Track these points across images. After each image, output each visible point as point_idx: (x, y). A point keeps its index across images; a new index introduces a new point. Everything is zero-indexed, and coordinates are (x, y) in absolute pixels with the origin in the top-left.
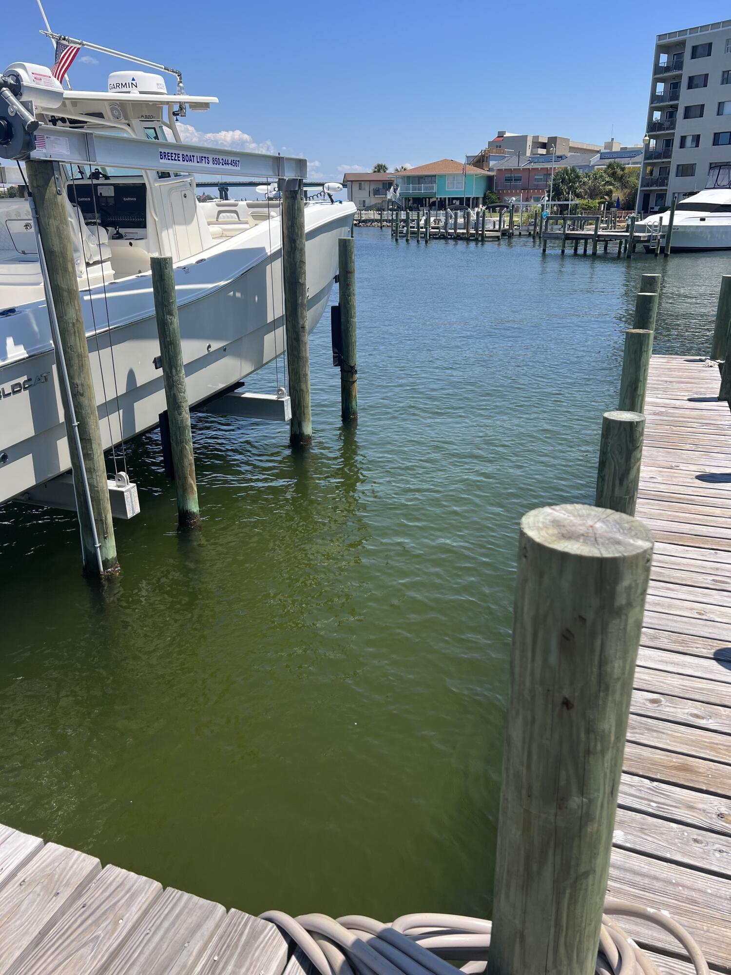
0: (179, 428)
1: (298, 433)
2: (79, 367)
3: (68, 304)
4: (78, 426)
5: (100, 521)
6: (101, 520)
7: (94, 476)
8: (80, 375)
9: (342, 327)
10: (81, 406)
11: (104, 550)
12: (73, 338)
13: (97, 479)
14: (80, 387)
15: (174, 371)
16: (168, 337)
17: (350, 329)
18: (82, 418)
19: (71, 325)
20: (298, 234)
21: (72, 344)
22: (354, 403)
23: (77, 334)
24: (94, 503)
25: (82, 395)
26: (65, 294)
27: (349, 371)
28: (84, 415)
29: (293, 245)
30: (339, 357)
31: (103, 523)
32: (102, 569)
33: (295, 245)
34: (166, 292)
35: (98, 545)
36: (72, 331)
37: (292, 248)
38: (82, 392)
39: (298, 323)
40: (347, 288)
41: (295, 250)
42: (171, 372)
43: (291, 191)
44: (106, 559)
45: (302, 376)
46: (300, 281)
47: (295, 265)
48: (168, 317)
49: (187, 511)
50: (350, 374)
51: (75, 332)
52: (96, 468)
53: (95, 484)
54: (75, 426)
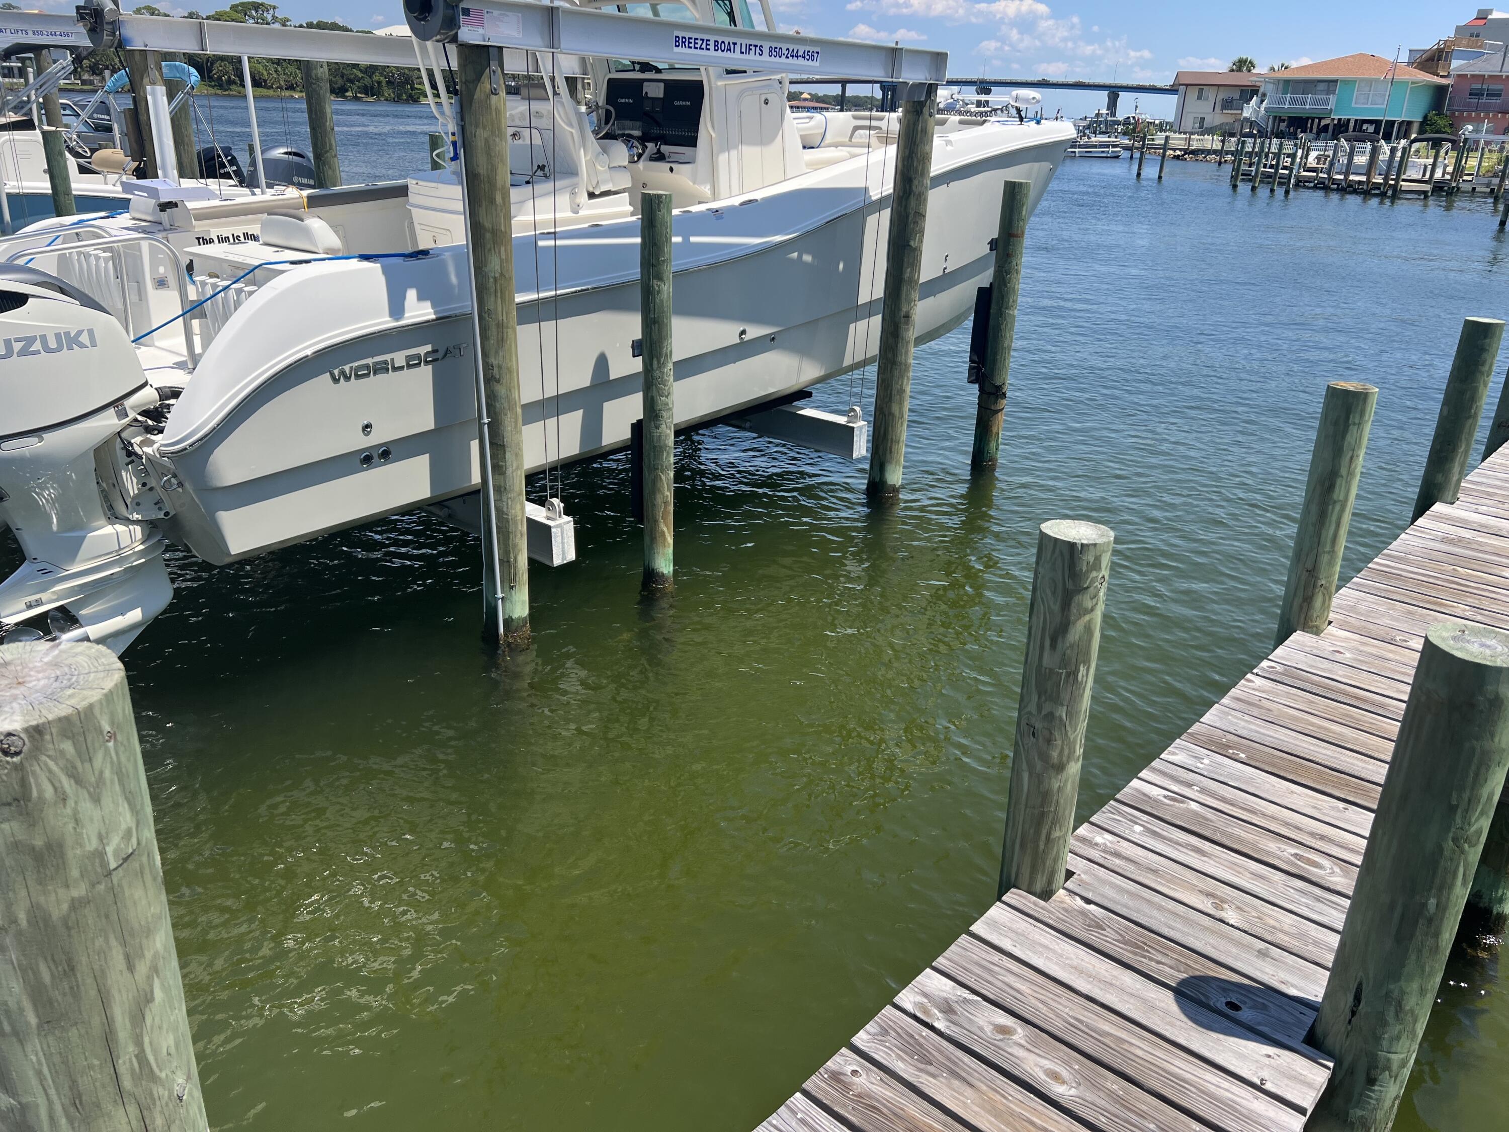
0: (655, 447)
1: (877, 480)
2: (498, 341)
3: (490, 250)
4: (489, 424)
5: (506, 563)
6: (509, 562)
7: (504, 499)
8: (497, 352)
9: (991, 322)
10: (495, 396)
11: (508, 604)
12: (492, 299)
13: (507, 504)
14: (496, 370)
15: (655, 362)
16: (652, 312)
17: (1003, 327)
18: (495, 413)
19: (491, 280)
20: (917, 170)
21: (492, 308)
22: (993, 445)
23: (499, 294)
24: (501, 536)
25: (498, 381)
26: (488, 236)
27: (993, 394)
28: (497, 410)
29: (908, 187)
30: (978, 369)
31: (510, 566)
32: (501, 630)
33: (910, 187)
34: (655, 244)
35: (499, 595)
36: (492, 290)
37: (905, 191)
38: (498, 377)
39: (900, 309)
40: (1006, 261)
41: (910, 194)
42: (651, 365)
43: (914, 102)
44: (511, 619)
45: (894, 392)
46: (912, 243)
47: (907, 217)
48: (655, 282)
49: (653, 570)
50: (992, 398)
51: (496, 291)
52: (507, 487)
53: (505, 509)
54: (484, 424)
